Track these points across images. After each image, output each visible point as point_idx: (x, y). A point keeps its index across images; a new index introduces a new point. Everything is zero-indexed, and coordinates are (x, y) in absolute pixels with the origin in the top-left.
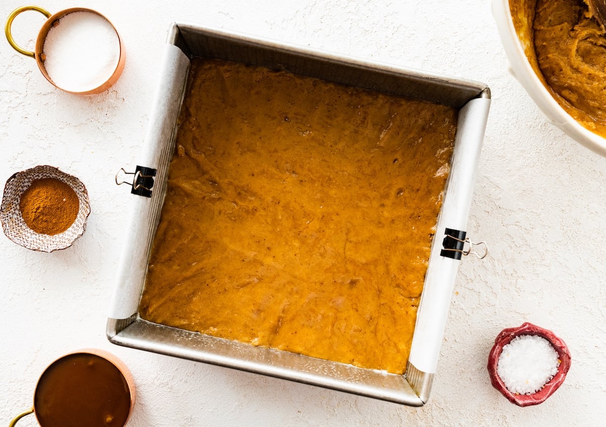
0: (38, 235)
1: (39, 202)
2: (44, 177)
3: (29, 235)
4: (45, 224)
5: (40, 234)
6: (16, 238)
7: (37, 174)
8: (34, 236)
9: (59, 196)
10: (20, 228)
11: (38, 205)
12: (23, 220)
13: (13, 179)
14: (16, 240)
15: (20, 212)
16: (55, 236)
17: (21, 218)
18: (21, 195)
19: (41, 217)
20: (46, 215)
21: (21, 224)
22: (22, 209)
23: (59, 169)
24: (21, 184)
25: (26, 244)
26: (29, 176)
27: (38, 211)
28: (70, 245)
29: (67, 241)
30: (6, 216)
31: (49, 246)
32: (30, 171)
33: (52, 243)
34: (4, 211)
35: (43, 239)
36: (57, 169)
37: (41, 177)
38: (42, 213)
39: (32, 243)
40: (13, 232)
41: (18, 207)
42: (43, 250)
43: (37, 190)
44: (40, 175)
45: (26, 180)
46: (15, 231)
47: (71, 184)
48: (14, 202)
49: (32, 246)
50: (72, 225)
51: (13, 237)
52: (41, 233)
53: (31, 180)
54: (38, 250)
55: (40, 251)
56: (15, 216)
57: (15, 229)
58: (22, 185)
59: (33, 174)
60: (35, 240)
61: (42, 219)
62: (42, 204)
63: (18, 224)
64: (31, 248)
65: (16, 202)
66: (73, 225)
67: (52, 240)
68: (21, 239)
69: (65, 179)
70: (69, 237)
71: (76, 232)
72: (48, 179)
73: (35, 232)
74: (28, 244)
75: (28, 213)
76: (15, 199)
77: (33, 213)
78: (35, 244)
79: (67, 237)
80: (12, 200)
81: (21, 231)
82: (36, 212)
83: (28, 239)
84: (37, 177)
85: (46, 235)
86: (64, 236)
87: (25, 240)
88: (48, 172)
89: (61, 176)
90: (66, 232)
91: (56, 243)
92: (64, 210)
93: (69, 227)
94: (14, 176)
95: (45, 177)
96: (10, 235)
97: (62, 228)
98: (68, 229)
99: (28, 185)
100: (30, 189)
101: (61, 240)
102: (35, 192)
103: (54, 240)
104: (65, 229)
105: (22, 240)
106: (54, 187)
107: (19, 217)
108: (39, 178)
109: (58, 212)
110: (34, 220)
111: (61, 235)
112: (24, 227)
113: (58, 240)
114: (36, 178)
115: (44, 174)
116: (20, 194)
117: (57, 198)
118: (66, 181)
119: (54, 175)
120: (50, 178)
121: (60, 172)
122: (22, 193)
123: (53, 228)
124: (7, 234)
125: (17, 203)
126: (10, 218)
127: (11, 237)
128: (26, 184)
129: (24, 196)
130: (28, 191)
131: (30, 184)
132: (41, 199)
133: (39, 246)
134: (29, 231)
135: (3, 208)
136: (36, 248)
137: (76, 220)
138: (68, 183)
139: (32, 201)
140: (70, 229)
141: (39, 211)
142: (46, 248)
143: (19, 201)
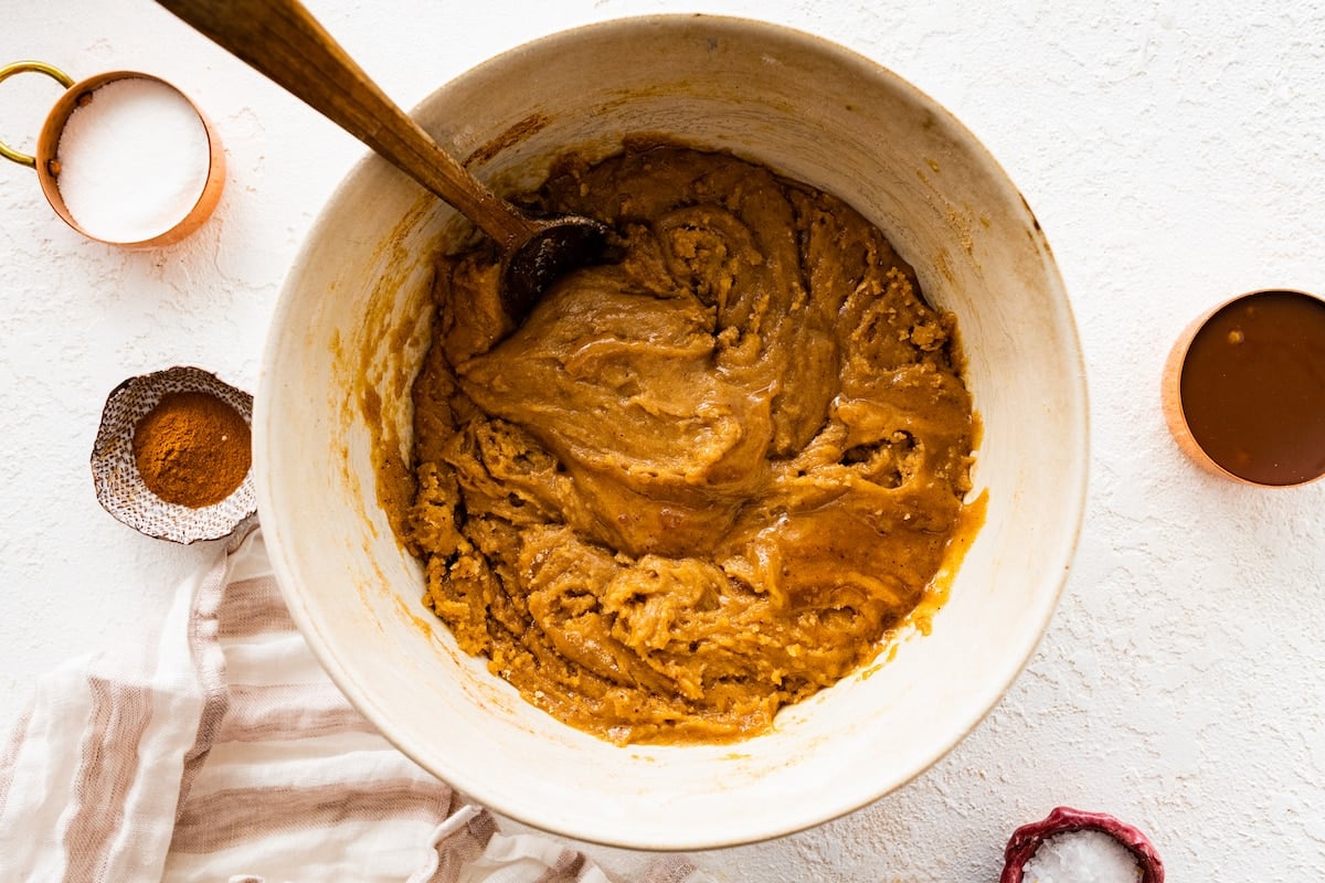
0: (165, 507)
1: (173, 440)
2: (185, 390)
3: (148, 504)
4: (180, 485)
5: (171, 505)
6: (120, 510)
7: (171, 383)
8: (157, 507)
9: (213, 431)
10: (130, 489)
11: (170, 447)
12: (137, 473)
13: (123, 390)
14: (121, 514)
15: (133, 457)
16: (200, 509)
17: (134, 469)
18: (138, 421)
19: (174, 471)
20: (185, 466)
21: (132, 482)
22: (136, 452)
23: (218, 377)
24: (140, 400)
25: (141, 523)
26: (156, 386)
27: (170, 458)
28: (229, 532)
29: (223, 522)
30: (104, 463)
31: (187, 531)
32: (159, 376)
33: (193, 524)
34: (101, 453)
35: (176, 514)
36: (213, 376)
37: (180, 387)
38: (177, 462)
39: (153, 521)
40: (115, 498)
41: (129, 446)
42: (174, 538)
43: (171, 416)
44: (179, 384)
45: (150, 393)
46: (121, 496)
47: (240, 407)
48: (122, 436)
49: (153, 528)
50: (237, 491)
51: (115, 507)
52: (172, 502)
53: (159, 393)
54: (164, 538)
55: (167, 539)
56: (122, 465)
57: (119, 492)
58: (141, 403)
59: (164, 382)
60: (159, 518)
61: (177, 474)
62: (177, 445)
63: (128, 481)
64: (150, 533)
65: (126, 435)
66: (239, 490)
67: (194, 518)
68: (132, 511)
69: (228, 396)
70: (229, 516)
71: (242, 505)
72: (194, 393)
73: (159, 500)
74: (144, 524)
75: (148, 461)
76: (125, 430)
77: (160, 462)
78: (159, 524)
79: (224, 514)
80: (118, 431)
81: (132, 496)
82: (164, 460)
83: (144, 514)
84: (172, 389)
85: (181, 507)
86: (219, 511)
87: (138, 516)
88: (194, 380)
89: (221, 389)
90: (223, 504)
91: (200, 525)
92: (223, 458)
93: (230, 494)
94: (125, 385)
95: (189, 390)
96: (109, 505)
97: (216, 495)
98: (228, 498)
99: (153, 404)
100: (157, 411)
101: (212, 520)
102: (165, 420)
103: (197, 518)
104: (221, 497)
105: (133, 514)
106: (205, 410)
107: (129, 466)
108: (177, 390)
109: (210, 463)
110: (160, 475)
111: (212, 509)
112: (139, 488)
113: (205, 518)
114: (169, 390)
115: (187, 384)
116: (135, 420)
117: (210, 434)
118: (230, 401)
119: (206, 387)
120: (198, 392)
121: (219, 382)
122: (139, 418)
123: (197, 494)
124: (104, 501)
125: (127, 438)
126: (112, 468)
127: (110, 508)
128: (149, 401)
129: (143, 424)
130: (151, 415)
131: (156, 402)
132: (176, 434)
133: (166, 529)
134: (148, 497)
135: (98, 448)
136: (161, 534)
137: (245, 481)
138: (234, 405)
139: (159, 436)
140: (232, 498)
141: (172, 457)
142: (181, 534)
143: (132, 433)
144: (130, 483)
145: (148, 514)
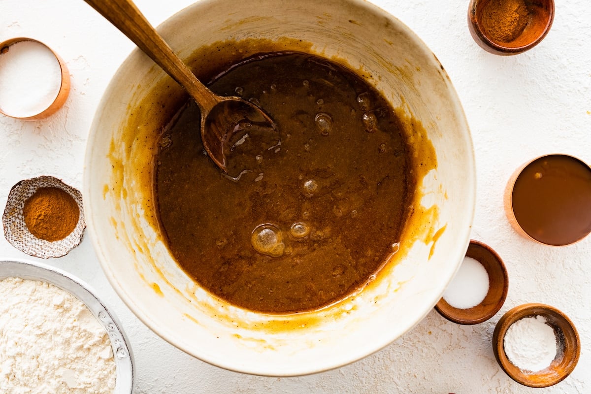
0: (37, 241)
1: (41, 210)
2: (49, 186)
3: (29, 239)
4: (44, 231)
5: (40, 240)
6: (15, 242)
7: (42, 183)
8: (33, 241)
9: (60, 206)
10: (21, 232)
11: (40, 213)
12: (25, 224)
13: (18, 186)
14: (16, 244)
15: (23, 217)
16: (54, 242)
18: (26, 200)
19: (42, 224)
20: (46, 223)
21: (22, 229)
22: (25, 214)
23: (62, 181)
24: (27, 190)
25: (25, 248)
26: (34, 184)
27: (40, 218)
28: (66, 253)
29: (63, 249)
30: (9, 220)
31: (47, 252)
32: (35, 180)
33: (49, 249)
34: (7, 215)
35: (42, 244)
36: (60, 181)
37: (46, 185)
38: (43, 220)
39: (31, 248)
40: (13, 236)
41: (22, 212)
42: (40, 256)
43: (41, 199)
44: (45, 184)
45: (32, 187)
46: (16, 235)
47: (73, 195)
48: (18, 207)
49: (30, 250)
50: (71, 234)
51: (13, 240)
52: (41, 238)
53: (36, 187)
55: (37, 256)
56: (18, 220)
57: (16, 233)
59: (38, 182)
60: (34, 245)
61: (43, 226)
62: (43, 213)
64: (29, 253)
67: (51, 246)
68: (21, 243)
69: (68, 190)
70: (66, 246)
71: (73, 241)
72: (52, 188)
73: (35, 237)
75: (30, 219)
76: (19, 204)
77: (35, 220)
78: (34, 249)
79: (64, 245)
80: (16, 205)
81: (22, 235)
82: (37, 219)
83: (27, 244)
84: (42, 186)
85: (45, 241)
86: (62, 243)
87: (24, 245)
88: (53, 182)
89: (65, 187)
90: (64, 240)
91: (53, 250)
92: (65, 219)
93: (68, 235)
94: (19, 184)
96: (10, 239)
97: (61, 236)
98: (67, 237)
99: (33, 192)
100: (35, 196)
101: (59, 248)
102: (38, 200)
103: (52, 246)
104: (64, 237)
106: (57, 196)
107: (21, 221)
108: (45, 186)
109: (59, 221)
110: (35, 226)
111: (59, 242)
112: (25, 231)
113: (56, 247)
114: (41, 186)
115: (49, 183)
117: (59, 207)
118: (69, 192)
119: (58, 185)
120: (55, 188)
121: (63, 183)
123: (52, 235)
124: (8, 238)
125: (21, 208)
126: (13, 222)
127: (11, 241)
128: (31, 191)
129: (28, 202)
130: (32, 197)
131: (35, 191)
132: (42, 208)
133: (37, 251)
134: (30, 236)
135: (6, 212)
136: (34, 254)
137: (75, 230)
138: (71, 194)
139: (35, 208)
140: (68, 237)
142: (43, 254)
143: (23, 206)
144: (21, 229)
145: (29, 244)
